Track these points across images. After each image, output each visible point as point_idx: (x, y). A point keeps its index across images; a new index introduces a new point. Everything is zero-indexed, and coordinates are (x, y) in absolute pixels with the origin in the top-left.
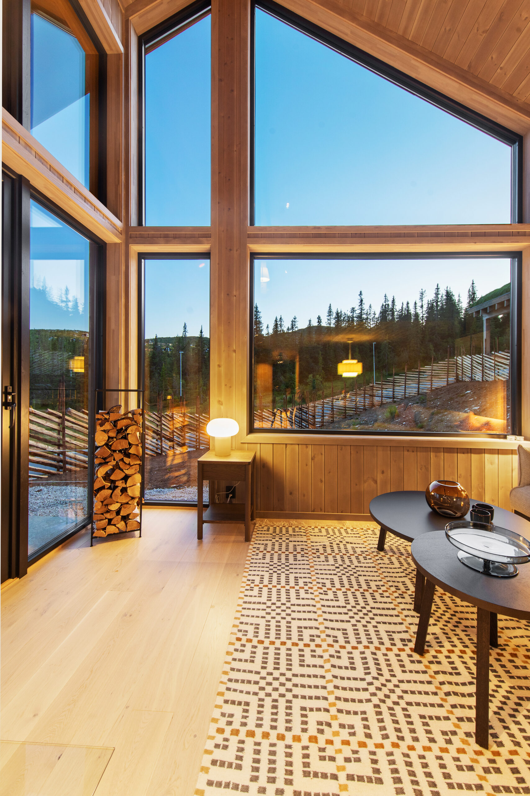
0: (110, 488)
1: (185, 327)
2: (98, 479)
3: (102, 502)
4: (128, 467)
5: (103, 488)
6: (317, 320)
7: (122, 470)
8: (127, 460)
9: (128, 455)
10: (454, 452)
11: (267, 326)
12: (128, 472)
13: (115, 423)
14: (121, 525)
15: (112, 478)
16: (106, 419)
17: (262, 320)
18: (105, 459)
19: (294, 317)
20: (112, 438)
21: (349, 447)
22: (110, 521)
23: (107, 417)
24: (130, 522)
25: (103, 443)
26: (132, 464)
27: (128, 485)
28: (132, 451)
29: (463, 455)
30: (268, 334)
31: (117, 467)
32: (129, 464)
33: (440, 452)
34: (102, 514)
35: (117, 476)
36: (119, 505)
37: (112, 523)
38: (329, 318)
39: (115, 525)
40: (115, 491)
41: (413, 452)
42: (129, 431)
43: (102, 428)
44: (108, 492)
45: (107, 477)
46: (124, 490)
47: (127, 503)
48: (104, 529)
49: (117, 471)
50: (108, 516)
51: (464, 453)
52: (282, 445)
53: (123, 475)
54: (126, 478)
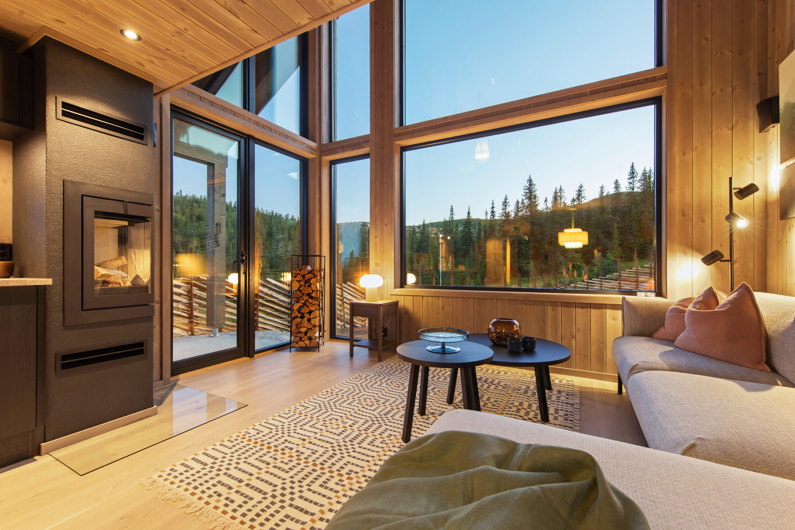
0: (301, 317)
1: (452, 210)
2: (294, 311)
3: (297, 326)
4: (311, 305)
5: (297, 317)
6: (614, 186)
7: (308, 307)
8: (311, 301)
9: (312, 298)
10: (572, 307)
11: (545, 199)
12: (312, 308)
13: (303, 276)
14: (307, 342)
15: (302, 311)
16: (298, 273)
17: (538, 193)
18: (298, 299)
19: (579, 185)
20: (302, 286)
21: (472, 300)
22: (301, 338)
23: (299, 272)
24: (312, 341)
25: (297, 289)
26: (313, 303)
27: (311, 317)
28: (313, 295)
29: (581, 310)
30: (547, 208)
31: (305, 304)
32: (312, 303)
33: (557, 306)
34: (297, 333)
35: (305, 310)
36: (306, 329)
37: (302, 339)
38: (631, 181)
39: (303, 341)
40: (303, 320)
41: (530, 305)
42: (311, 282)
43: (296, 279)
44: (299, 320)
45: (299, 311)
46: (309, 320)
47: (311, 329)
48: (297, 343)
49: (305, 307)
50: (300, 335)
51: (582, 308)
52: (419, 297)
53: (308, 310)
54: (310, 312)
